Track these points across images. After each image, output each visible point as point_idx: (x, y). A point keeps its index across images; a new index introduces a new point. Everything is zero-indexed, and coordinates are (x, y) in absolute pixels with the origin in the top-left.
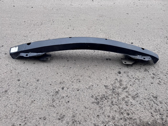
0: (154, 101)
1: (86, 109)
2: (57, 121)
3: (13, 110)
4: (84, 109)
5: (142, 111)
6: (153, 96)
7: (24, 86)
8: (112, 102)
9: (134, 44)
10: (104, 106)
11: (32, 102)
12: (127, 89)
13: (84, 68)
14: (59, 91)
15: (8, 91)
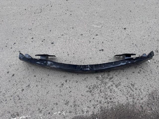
0: (132, 88)
1: (83, 97)
2: (65, 105)
4: (81, 96)
5: (121, 96)
6: (131, 84)
7: (39, 81)
8: (101, 90)
9: (127, 29)
10: (95, 94)
11: (47, 93)
12: (113, 79)
13: (81, 61)
14: (64, 83)
15: (30, 86)
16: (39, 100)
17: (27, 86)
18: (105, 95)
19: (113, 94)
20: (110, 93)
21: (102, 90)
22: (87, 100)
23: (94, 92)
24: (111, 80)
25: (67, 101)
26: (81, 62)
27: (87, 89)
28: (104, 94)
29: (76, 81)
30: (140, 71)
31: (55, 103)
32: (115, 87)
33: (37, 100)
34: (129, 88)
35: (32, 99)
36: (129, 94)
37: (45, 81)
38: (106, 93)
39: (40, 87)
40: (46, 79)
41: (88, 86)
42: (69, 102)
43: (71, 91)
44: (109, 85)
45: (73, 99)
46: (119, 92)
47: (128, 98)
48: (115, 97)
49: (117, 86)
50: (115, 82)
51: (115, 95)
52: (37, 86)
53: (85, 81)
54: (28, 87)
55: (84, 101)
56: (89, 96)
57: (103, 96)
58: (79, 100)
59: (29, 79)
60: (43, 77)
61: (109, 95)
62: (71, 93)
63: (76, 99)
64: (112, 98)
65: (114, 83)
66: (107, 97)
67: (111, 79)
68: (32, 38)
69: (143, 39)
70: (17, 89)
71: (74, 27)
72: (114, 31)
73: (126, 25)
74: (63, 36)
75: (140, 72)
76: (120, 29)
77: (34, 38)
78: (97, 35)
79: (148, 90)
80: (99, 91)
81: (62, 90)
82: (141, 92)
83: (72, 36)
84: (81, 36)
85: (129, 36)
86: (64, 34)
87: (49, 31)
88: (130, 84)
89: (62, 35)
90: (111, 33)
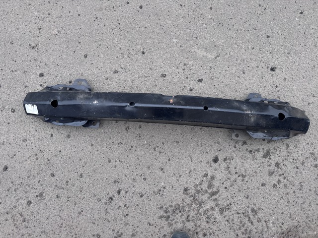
0: (251, 217)
1: (151, 227)
3: (58, 223)
4: (147, 226)
5: (226, 232)
6: (253, 210)
7: (63, 186)
8: (188, 217)
9: (277, 71)
10: (176, 222)
11: (80, 213)
12: (218, 196)
13: (155, 148)
14: (114, 196)
15: (44, 195)
16: (64, 225)
17: (37, 196)
18: (196, 226)
19: (212, 227)
20: (205, 223)
21: (191, 217)
22: (159, 234)
23: (174, 219)
24: (213, 197)
25: (118, 232)
26: (155, 150)
27: (162, 213)
28: (192, 224)
29: (139, 194)
30: (277, 184)
31: (96, 233)
32: (217, 213)
33: (60, 225)
34: (245, 216)
35: (50, 223)
36: (243, 230)
37: (75, 187)
38: (199, 224)
39: (64, 199)
40: (76, 185)
41: (164, 207)
42: (122, 234)
43: (127, 215)
44: (207, 207)
45: (131, 230)
46: (224, 223)
47: (239, 235)
48: (214, 231)
49: (222, 211)
50: (219, 202)
51: (215, 228)
52: (58, 197)
53: (158, 196)
54: (39, 198)
55: (152, 235)
56: (163, 228)
57: (191, 229)
58: (142, 232)
59: (40, 181)
60: (70, 180)
61: (203, 227)
62: (128, 218)
63: (138, 229)
64: (208, 234)
65: (217, 205)
66: (199, 230)
67: (213, 195)
68: (41, 75)
69: (309, 104)
70: (18, 200)
71: (145, 50)
72: (244, 73)
73: (279, 59)
74: (116, 75)
75: (278, 186)
76: (260, 68)
77: (45, 74)
78: (201, 81)
79: (283, 224)
80: (184, 218)
81: (109, 210)
82: (268, 227)
83: (139, 78)
84: (161, 79)
85: (278, 91)
86: (120, 70)
87: (83, 58)
88: (250, 209)
89: (116, 72)
90: (237, 78)
